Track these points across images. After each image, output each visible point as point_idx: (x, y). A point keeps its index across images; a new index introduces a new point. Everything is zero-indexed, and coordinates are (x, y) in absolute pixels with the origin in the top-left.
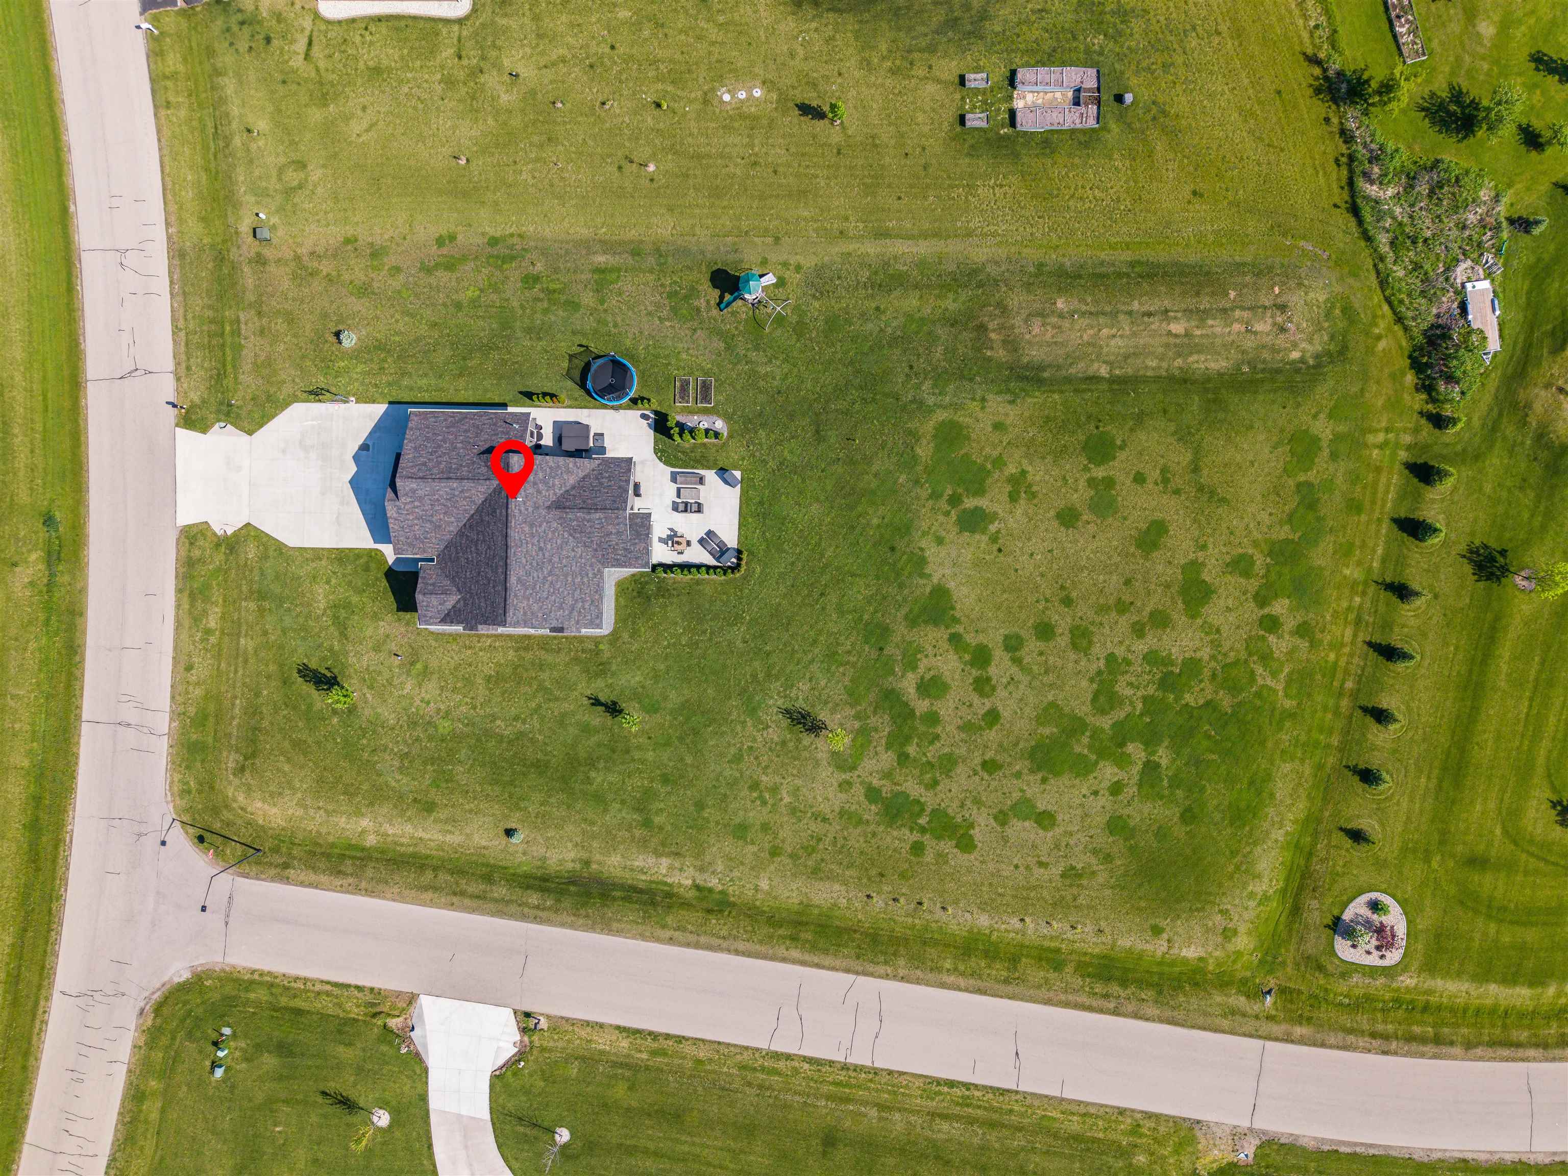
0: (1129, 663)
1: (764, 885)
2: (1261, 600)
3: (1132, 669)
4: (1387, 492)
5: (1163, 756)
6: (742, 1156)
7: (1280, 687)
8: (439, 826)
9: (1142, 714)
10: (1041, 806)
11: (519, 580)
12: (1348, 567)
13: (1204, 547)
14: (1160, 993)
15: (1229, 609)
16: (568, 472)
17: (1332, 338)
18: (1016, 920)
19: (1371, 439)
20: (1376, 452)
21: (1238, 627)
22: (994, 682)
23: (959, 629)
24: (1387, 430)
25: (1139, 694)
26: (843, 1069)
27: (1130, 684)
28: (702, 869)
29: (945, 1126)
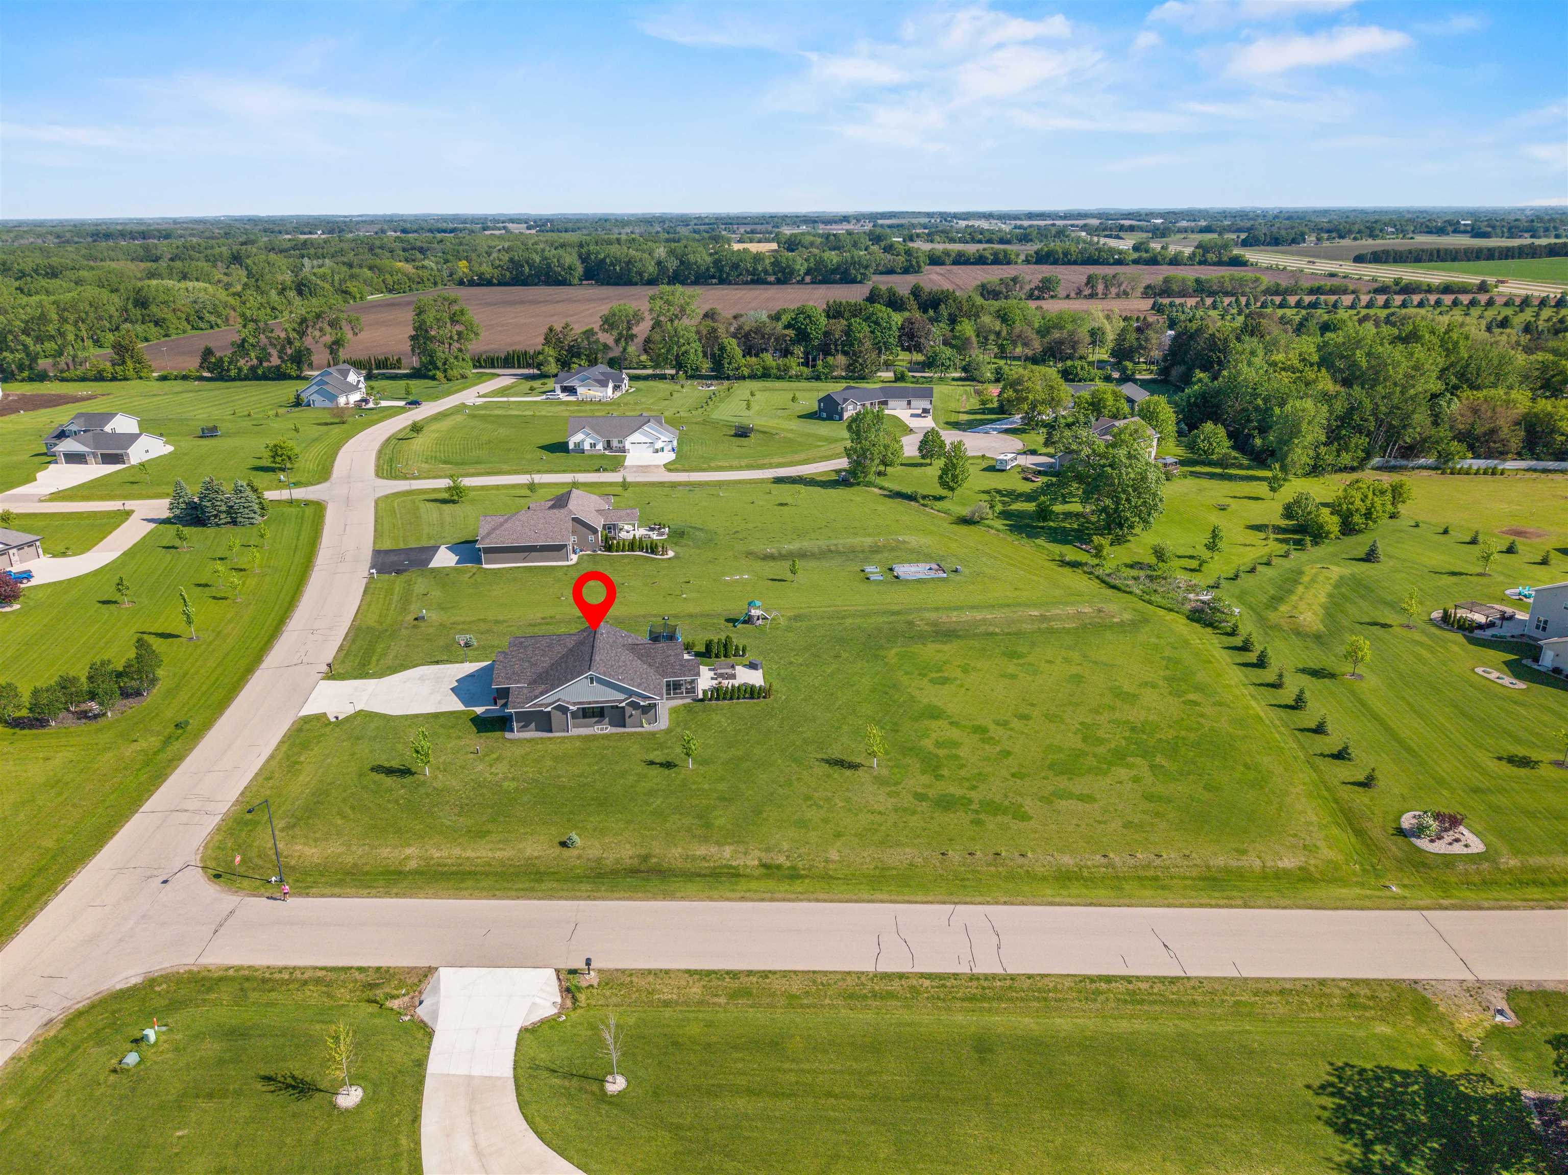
1: (834, 855)
6: (872, 1078)
8: (489, 846)
9: (1128, 745)
10: (1077, 792)
18: (1098, 857)
22: (997, 739)
26: (971, 979)
28: (768, 850)
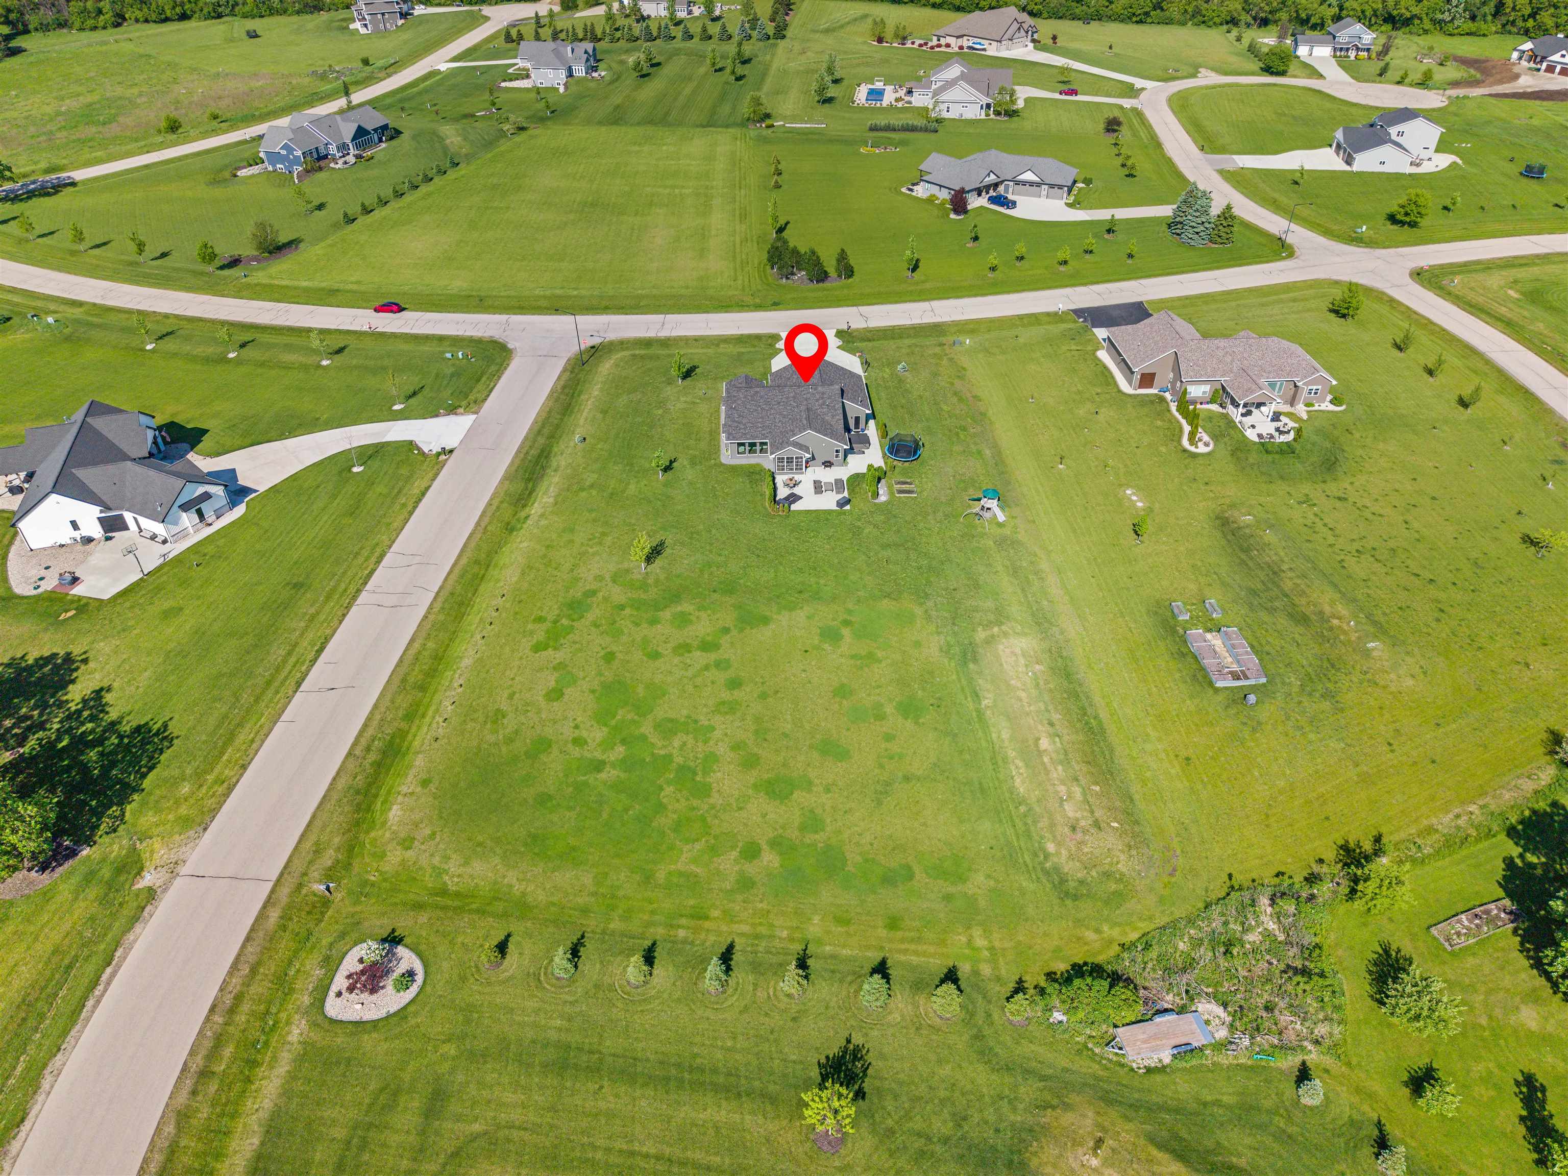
0: (706, 742)
2: (775, 844)
3: (700, 744)
4: (916, 953)
5: (609, 774)
7: (680, 866)
9: (653, 754)
10: (568, 691)
11: (757, 392)
12: (822, 920)
13: (828, 790)
14: (358, 792)
15: (764, 816)
16: (833, 416)
17: (1081, 882)
18: (462, 682)
19: (977, 932)
20: (964, 939)
21: (745, 825)
22: (686, 655)
23: (734, 632)
24: (992, 949)
25: (675, 751)
27: (685, 744)
28: (541, 517)
29: (282, 652)
